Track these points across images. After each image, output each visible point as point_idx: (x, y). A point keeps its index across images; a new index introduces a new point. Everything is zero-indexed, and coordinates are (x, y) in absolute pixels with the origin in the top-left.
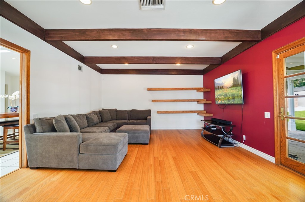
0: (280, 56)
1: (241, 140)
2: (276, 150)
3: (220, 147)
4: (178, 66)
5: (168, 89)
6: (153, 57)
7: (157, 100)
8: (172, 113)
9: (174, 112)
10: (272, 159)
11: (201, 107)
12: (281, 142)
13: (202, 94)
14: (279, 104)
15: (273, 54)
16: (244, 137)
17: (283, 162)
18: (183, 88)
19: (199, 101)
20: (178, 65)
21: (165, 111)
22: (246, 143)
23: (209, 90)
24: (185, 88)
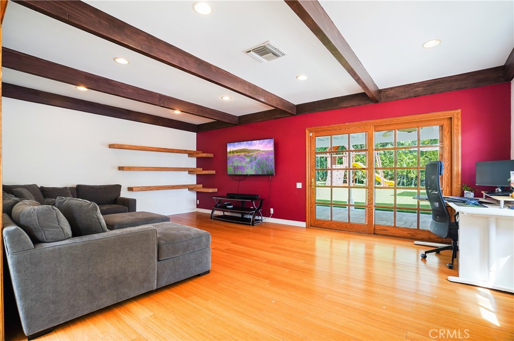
0: (312, 134)
1: (267, 215)
2: (307, 215)
3: (253, 225)
4: (176, 114)
5: (152, 149)
6: (160, 95)
7: (133, 167)
8: (158, 189)
9: (161, 188)
10: (303, 224)
11: (192, 180)
12: (311, 207)
13: (195, 159)
14: (311, 175)
15: (307, 131)
16: (272, 210)
17: (312, 224)
18: (173, 150)
19: (191, 171)
20: (177, 112)
21: (146, 187)
22: (274, 216)
23: (211, 155)
24: (176, 150)
